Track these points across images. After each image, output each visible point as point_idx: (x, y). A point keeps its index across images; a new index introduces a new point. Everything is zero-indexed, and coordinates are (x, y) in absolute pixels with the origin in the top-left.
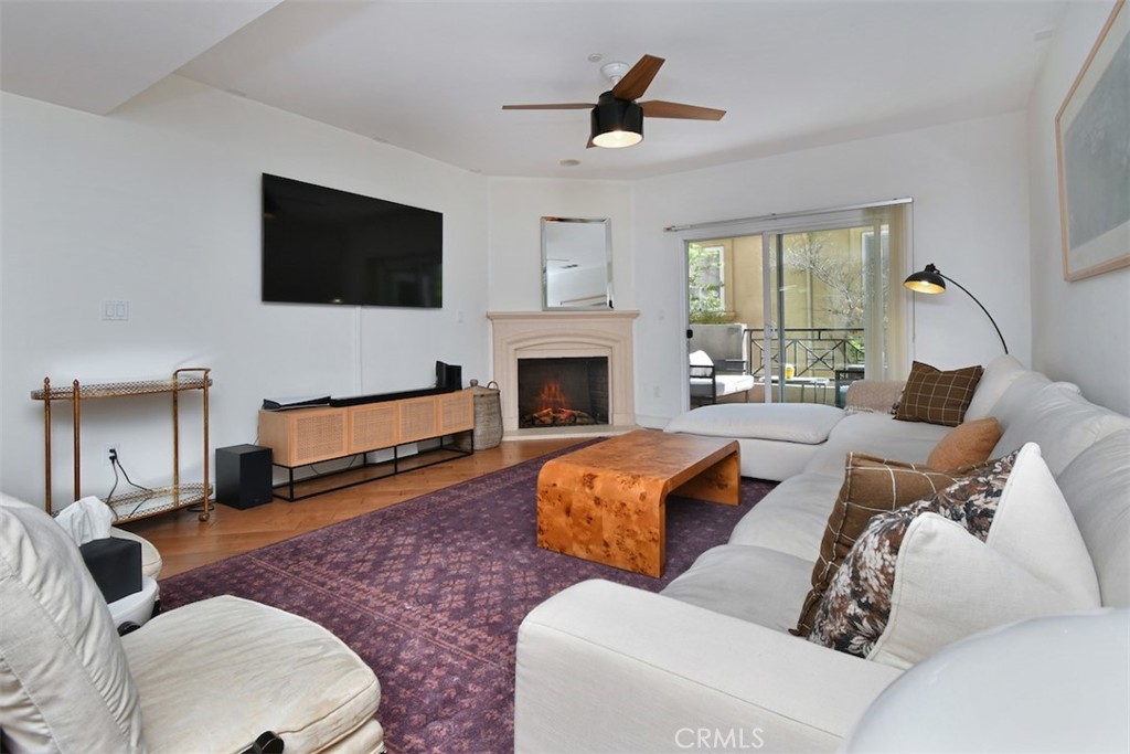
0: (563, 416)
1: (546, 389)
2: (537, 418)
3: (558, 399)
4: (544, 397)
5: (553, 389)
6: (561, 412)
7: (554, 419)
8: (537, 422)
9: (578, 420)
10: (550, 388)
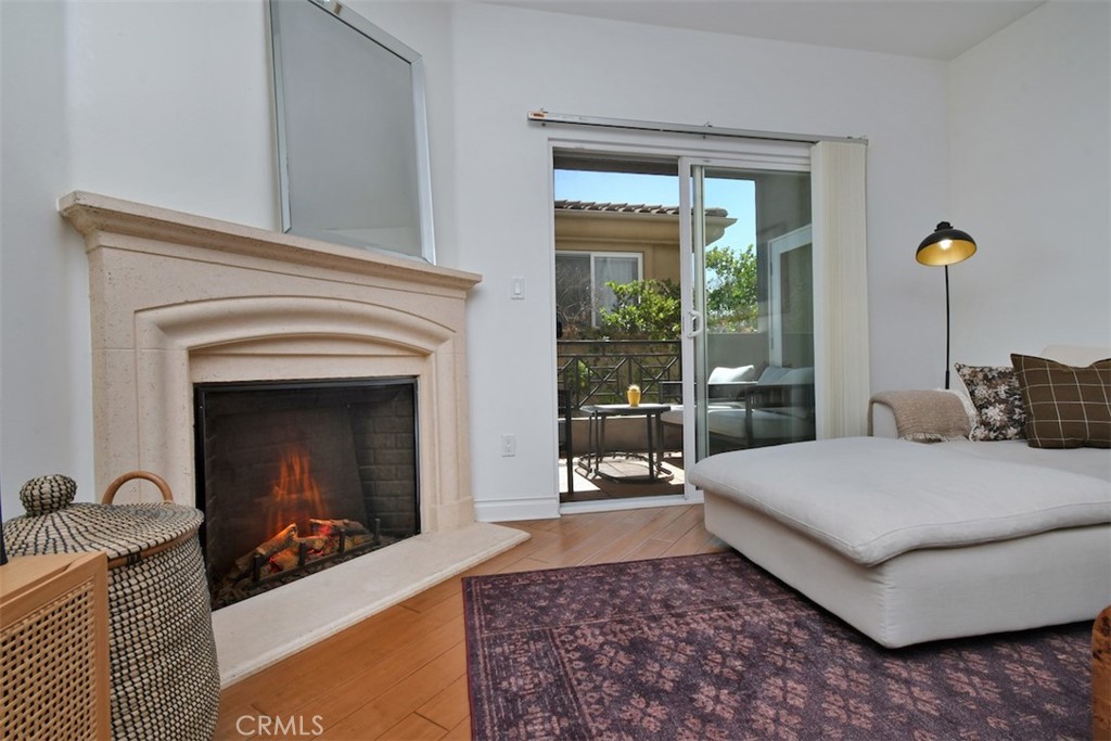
0: (318, 540)
1: (284, 471)
2: (265, 560)
3: (308, 495)
4: (280, 493)
5: (297, 469)
6: (314, 529)
7: (303, 551)
8: (265, 572)
9: (348, 545)
10: (291, 468)
